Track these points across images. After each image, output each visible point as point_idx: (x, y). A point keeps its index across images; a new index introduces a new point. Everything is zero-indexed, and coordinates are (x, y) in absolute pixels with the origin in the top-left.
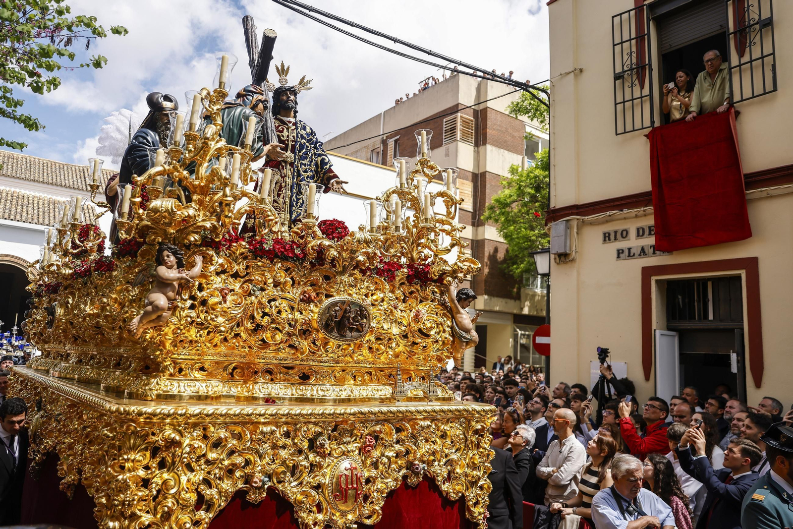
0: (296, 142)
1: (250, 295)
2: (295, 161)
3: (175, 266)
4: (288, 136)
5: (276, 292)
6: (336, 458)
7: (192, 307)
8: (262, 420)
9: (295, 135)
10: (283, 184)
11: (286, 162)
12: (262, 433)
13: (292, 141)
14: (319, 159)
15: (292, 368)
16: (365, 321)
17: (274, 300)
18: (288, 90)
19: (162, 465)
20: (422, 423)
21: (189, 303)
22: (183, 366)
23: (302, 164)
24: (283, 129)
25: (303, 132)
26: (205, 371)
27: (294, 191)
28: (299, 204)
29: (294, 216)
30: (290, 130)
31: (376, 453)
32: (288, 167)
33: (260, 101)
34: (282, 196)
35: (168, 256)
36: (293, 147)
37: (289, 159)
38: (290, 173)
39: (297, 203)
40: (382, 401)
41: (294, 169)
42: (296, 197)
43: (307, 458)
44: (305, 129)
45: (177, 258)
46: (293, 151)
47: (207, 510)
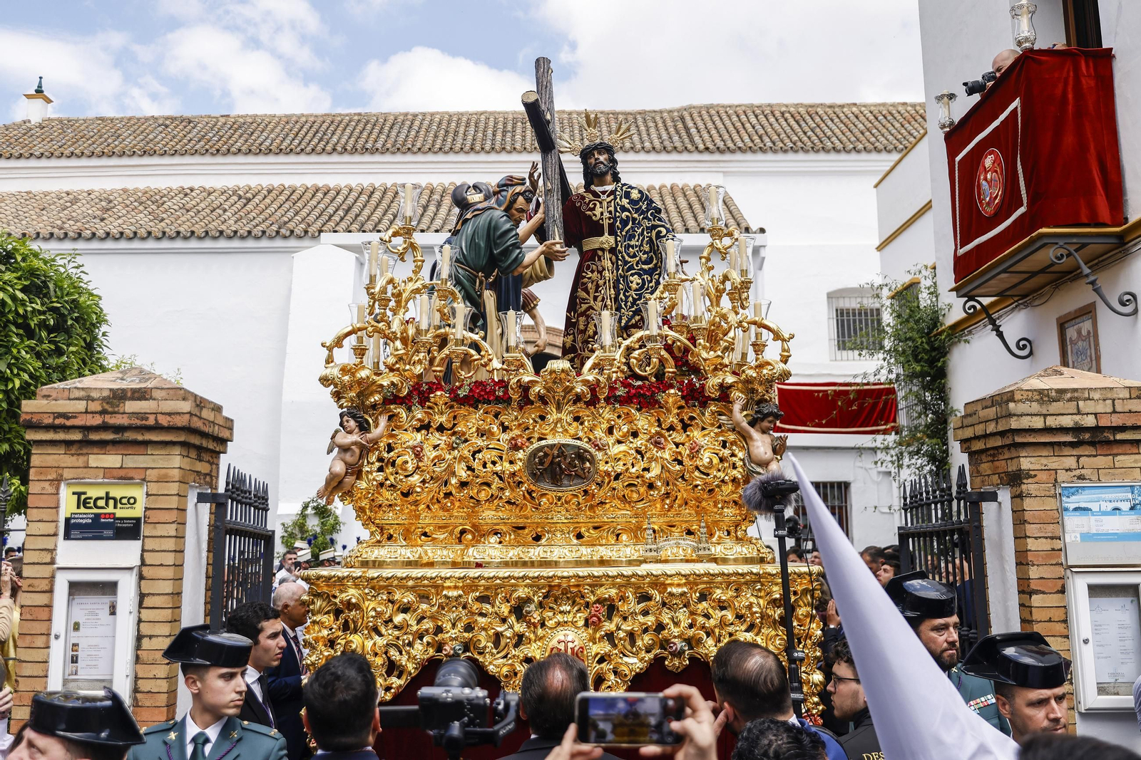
0: (615, 218)
1: (454, 449)
2: (617, 245)
3: (357, 430)
4: (602, 214)
5: (480, 442)
6: (551, 628)
7: (380, 469)
8: (448, 584)
9: (612, 209)
10: (601, 282)
11: (603, 250)
12: (447, 597)
13: (609, 218)
14: (654, 233)
15: (523, 528)
16: (588, 464)
17: (479, 451)
18: (594, 149)
19: (345, 627)
20: (675, 590)
21: (377, 465)
22: (392, 532)
23: (629, 246)
24: (595, 205)
25: (625, 202)
26: (429, 536)
27: (621, 286)
28: (629, 304)
29: (624, 322)
30: (605, 204)
31: (609, 626)
32: (607, 255)
33: (519, 194)
34: (600, 298)
35: (347, 421)
36: (611, 226)
37: (606, 246)
38: (610, 264)
39: (626, 302)
40: (630, 563)
41: (617, 257)
42: (624, 295)
43: (511, 627)
44: (627, 195)
45: (356, 422)
46: (612, 232)
47: (399, 677)
